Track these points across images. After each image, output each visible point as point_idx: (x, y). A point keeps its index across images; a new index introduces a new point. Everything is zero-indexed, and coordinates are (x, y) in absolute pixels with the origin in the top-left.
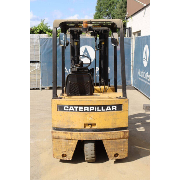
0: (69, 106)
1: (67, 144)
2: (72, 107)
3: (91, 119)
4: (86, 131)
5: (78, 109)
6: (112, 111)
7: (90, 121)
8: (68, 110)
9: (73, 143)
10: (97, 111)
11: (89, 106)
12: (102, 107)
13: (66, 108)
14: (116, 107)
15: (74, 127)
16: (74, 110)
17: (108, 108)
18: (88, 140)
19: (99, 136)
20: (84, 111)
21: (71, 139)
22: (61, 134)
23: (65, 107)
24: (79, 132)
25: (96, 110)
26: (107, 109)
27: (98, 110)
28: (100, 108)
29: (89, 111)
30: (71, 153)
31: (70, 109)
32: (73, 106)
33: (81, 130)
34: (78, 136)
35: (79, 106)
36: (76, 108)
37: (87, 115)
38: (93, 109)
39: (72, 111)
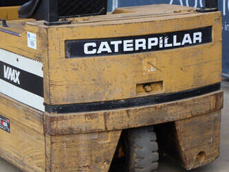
0: (98, 41)
1: (93, 146)
2: (106, 44)
3: (152, 69)
4: (140, 104)
5: (121, 46)
6: (193, 44)
7: (150, 75)
8: (94, 51)
9: (109, 141)
10: (164, 48)
11: (146, 37)
13: (90, 48)
14: (200, 34)
15: (111, 98)
16: (110, 51)
17: (187, 39)
18: (147, 125)
19: (172, 112)
21: (106, 128)
22: (79, 120)
23: (86, 45)
24: (124, 109)
25: (161, 46)
26: (184, 41)
27: (166, 45)
29: (147, 50)
30: (103, 167)
31: (101, 50)
32: (109, 40)
33: (128, 103)
34: (124, 119)
35: (123, 39)
36: (116, 43)
38: (156, 44)
39: (105, 53)
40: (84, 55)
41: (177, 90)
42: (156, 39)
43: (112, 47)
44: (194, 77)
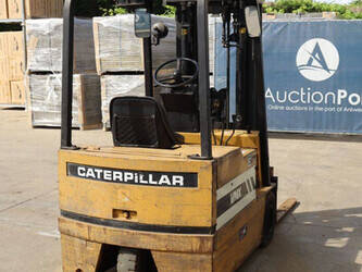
0: (87, 167)
1: (83, 249)
2: (92, 170)
3: (126, 200)
4: (116, 226)
5: (102, 174)
6: (172, 186)
8: (84, 175)
9: (93, 249)
10: (139, 183)
11: (123, 171)
12: (151, 176)
13: (82, 172)
14: (181, 178)
16: (93, 176)
17: (164, 179)
19: (145, 241)
20: (112, 181)
21: (89, 238)
23: (80, 168)
24: (102, 227)
25: (136, 181)
26: (161, 181)
27: (142, 182)
28: (146, 178)
29: (123, 182)
31: (88, 174)
32: (94, 167)
33: (106, 223)
34: (102, 235)
35: (104, 168)
36: (99, 171)
37: (119, 191)
38: (131, 178)
39: (90, 177)
40: (77, 175)
41: (152, 223)
42: (131, 174)
43: (96, 174)
44: (172, 215)
